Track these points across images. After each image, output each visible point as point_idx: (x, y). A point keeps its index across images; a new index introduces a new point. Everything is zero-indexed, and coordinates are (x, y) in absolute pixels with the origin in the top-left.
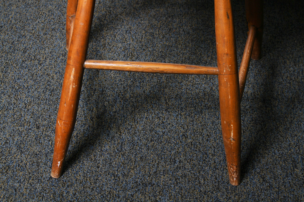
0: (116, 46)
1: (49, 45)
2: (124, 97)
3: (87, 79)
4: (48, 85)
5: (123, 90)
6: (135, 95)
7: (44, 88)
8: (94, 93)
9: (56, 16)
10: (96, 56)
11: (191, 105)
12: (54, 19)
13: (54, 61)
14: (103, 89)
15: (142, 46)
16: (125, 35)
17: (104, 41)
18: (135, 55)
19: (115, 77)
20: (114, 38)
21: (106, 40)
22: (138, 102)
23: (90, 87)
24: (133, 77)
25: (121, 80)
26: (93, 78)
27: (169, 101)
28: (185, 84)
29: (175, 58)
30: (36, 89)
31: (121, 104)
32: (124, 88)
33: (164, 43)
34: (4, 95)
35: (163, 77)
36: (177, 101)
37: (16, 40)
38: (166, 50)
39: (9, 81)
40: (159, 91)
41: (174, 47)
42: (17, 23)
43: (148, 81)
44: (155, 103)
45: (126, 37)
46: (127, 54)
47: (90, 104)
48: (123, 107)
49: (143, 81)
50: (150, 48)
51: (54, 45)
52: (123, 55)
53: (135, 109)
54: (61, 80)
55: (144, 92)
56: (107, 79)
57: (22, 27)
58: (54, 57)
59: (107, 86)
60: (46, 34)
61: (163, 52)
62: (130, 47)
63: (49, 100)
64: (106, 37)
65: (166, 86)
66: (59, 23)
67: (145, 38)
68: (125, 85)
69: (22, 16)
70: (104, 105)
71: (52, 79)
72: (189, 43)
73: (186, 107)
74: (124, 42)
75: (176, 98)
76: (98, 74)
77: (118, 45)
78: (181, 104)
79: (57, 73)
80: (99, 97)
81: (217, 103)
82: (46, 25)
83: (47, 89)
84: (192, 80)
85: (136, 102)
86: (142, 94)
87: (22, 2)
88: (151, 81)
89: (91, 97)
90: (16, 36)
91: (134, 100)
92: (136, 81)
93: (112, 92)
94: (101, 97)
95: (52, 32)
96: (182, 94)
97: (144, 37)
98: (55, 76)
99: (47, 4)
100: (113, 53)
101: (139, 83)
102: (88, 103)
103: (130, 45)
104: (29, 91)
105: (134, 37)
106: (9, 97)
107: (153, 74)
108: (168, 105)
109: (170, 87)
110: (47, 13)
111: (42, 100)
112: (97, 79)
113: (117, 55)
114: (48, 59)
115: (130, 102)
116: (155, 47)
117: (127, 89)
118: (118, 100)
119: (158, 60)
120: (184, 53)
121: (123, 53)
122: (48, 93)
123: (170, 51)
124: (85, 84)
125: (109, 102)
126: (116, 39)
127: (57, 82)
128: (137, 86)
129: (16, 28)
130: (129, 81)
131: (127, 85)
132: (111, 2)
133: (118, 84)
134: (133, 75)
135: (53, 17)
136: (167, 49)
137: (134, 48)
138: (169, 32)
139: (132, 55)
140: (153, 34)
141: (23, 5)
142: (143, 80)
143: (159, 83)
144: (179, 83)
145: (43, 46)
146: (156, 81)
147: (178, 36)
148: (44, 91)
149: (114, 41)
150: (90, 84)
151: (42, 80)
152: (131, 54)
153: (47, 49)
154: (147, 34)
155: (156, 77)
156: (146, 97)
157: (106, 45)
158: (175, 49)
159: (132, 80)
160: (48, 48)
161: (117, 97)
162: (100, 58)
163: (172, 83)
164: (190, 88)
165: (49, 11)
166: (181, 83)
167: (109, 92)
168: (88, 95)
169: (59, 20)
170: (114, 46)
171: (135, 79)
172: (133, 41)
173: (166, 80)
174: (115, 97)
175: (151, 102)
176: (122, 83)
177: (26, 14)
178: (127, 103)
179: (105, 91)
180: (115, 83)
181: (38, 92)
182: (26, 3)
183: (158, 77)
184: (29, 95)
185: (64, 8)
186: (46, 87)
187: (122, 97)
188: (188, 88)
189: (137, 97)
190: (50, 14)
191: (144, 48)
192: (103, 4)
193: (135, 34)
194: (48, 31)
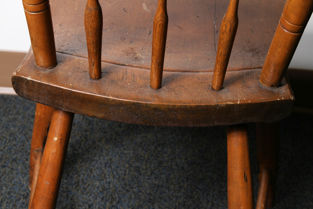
0: (93, 185)
1: (7, 182)
9: (18, 142)
10: (67, 199)
12: (15, 145)
13: (13, 206)
15: (125, 185)
16: (104, 169)
17: (77, 177)
18: (116, 198)
20: (90, 173)
21: (79, 176)
29: (166, 204)
33: (152, 181)
38: (155, 192)
41: (165, 187)
45: (105, 171)
46: (106, 197)
50: (135, 188)
51: (14, 182)
52: (101, 197)
58: (12, 199)
60: (4, 167)
61: (151, 194)
62: (109, 186)
64: (80, 171)
66: (22, 151)
67: (129, 174)
72: (184, 182)
74: (103, 180)
77: (94, 184)
82: (5, 154)
97: (127, 173)
99: (9, 125)
100: (89, 194)
103: (110, 184)
105: (115, 173)
110: (8, 137)
113: (93, 197)
114: (5, 202)
116: (141, 187)
119: (146, 205)
120: (177, 196)
121: (101, 194)
123: (160, 193)
126: (92, 175)
135: (14, 142)
136: (157, 191)
137: (115, 189)
138: (159, 166)
139: (112, 198)
140: (139, 168)
147: (170, 172)
149: (90, 178)
152: (110, 197)
153: (4, 188)
154: (131, 168)
157: (80, 184)
158: (167, 191)
160: (6, 186)
162: (72, 201)
165: (10, 135)
169: (22, 147)
172: (114, 178)
185: (30, 130)
190: (12, 138)
191: (127, 188)
193: (117, 168)
194: (7, 162)
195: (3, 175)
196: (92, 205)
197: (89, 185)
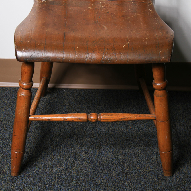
0: (86, 141)
1: (34, 140)
2: (96, 182)
3: (66, 169)
4: (37, 174)
5: (95, 177)
6: (105, 181)
7: (34, 176)
8: (73, 179)
10: (72, 149)
11: (149, 188)
14: (79, 176)
15: (107, 140)
16: (92, 131)
17: (76, 137)
18: (102, 148)
19: (88, 166)
20: (84, 134)
21: (78, 136)
22: (108, 186)
23: (70, 174)
24: (102, 166)
25: (92, 168)
26: (71, 168)
27: (131, 185)
28: (143, 171)
29: (133, 150)
30: (28, 177)
31: (95, 188)
32: (96, 175)
33: (123, 137)
34: (4, 182)
35: (125, 166)
36: (137, 185)
37: (7, 137)
38: (125, 143)
39: (6, 171)
40: (123, 177)
41: (131, 140)
42: (7, 123)
43: (114, 169)
44: (121, 187)
45: (93, 133)
46: (96, 147)
47: (70, 188)
49: (110, 169)
50: (113, 142)
52: (92, 148)
54: (46, 169)
55: (111, 178)
56: (82, 168)
57: (11, 126)
59: (82, 174)
61: (123, 145)
62: (97, 141)
63: (39, 186)
64: (78, 133)
65: (128, 173)
67: (108, 133)
68: (96, 172)
69: (10, 117)
70: (82, 189)
71: (39, 168)
72: (143, 137)
73: (145, 190)
74: (92, 138)
75: (136, 182)
76: (74, 164)
77: (87, 140)
78: (141, 187)
79: (42, 164)
80: (77, 183)
81: (168, 186)
83: (36, 177)
84: (147, 168)
85: (106, 186)
86: (110, 180)
87: (9, 105)
88: (116, 169)
89: (71, 183)
90: (7, 134)
91: (104, 185)
92: (104, 170)
93: (87, 178)
94: (79, 183)
95: (35, 129)
96: (141, 179)
97: (107, 133)
98: (41, 166)
100: (85, 146)
101: (107, 170)
102: (69, 187)
103: (97, 140)
104: (22, 179)
105: (99, 133)
106: (7, 184)
107: (117, 164)
108: (131, 188)
109: (131, 173)
111: (33, 186)
112: (74, 168)
113: (87, 148)
115: (101, 186)
116: (117, 141)
117: (98, 176)
118: (92, 185)
119: (120, 151)
120: (140, 146)
121: (92, 146)
122: (37, 180)
123: (128, 144)
124: (65, 172)
125: (85, 187)
127: (43, 171)
128: (105, 173)
129: (7, 127)
130: (99, 169)
131: (98, 172)
132: (78, 104)
133: (90, 171)
134: (101, 164)
136: (126, 143)
137: (100, 143)
138: (126, 128)
140: (114, 130)
141: (10, 108)
143: (122, 171)
144: (138, 170)
145: (29, 142)
146: (120, 169)
147: (134, 132)
148: (34, 179)
149: (84, 137)
150: (69, 172)
151: (32, 170)
152: (98, 147)
154: (109, 130)
155: (119, 165)
156: (114, 182)
157: (78, 140)
158: (133, 143)
159: (101, 168)
160: (34, 143)
162: (75, 151)
163: (132, 170)
164: (147, 174)
166: (139, 171)
167: (84, 178)
168: (68, 181)
170: (84, 140)
171: (104, 168)
172: (99, 136)
173: (128, 168)
174: (90, 182)
175: (118, 186)
176: (94, 171)
177: (13, 116)
178: (99, 187)
179: (81, 177)
180: (88, 171)
181: (29, 179)
182: (12, 107)
183: (121, 166)
184: (23, 183)
186: (35, 175)
187: (95, 182)
188: (145, 174)
191: (108, 142)
192: (73, 106)
193: (100, 130)
194: (32, 129)
195: (30, 137)
196: (87, 152)
197: (84, 141)
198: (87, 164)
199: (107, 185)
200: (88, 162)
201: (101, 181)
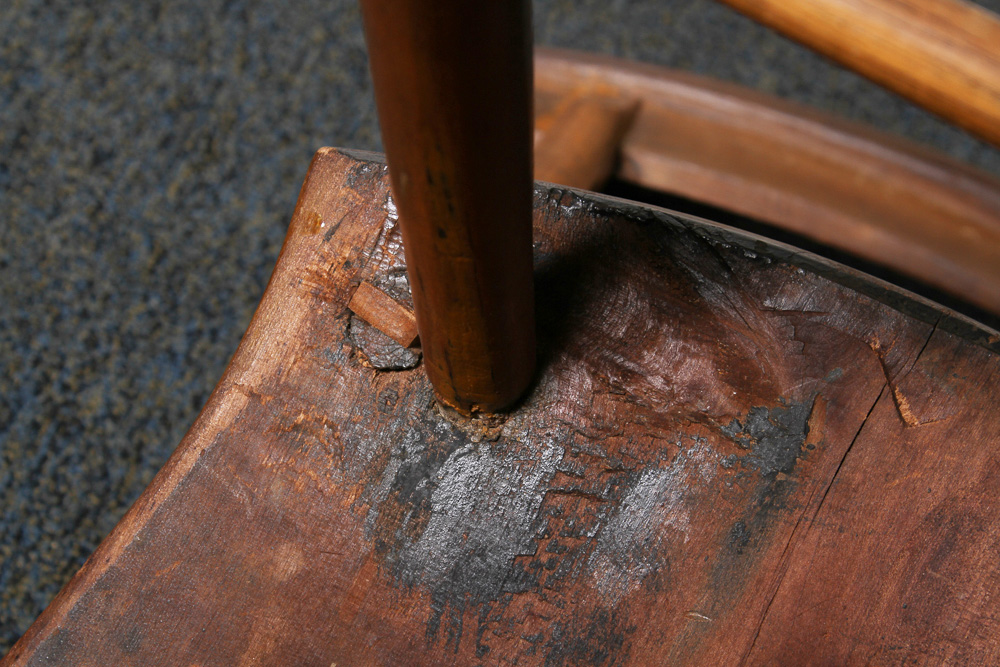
2: (67, 404)
5: (80, 355)
6: (139, 412)
19: (67, 259)
25: (90, 284)
31: (33, 445)
32: (92, 342)
48: (38, 471)
49: (214, 334)
53: (102, 505)
68: (103, 324)
85: (124, 455)
91: (120, 441)
92: (174, 322)
101: (189, 334)
115: (89, 446)
117: (107, 356)
118: (25, 416)
128: (169, 349)
130: (137, 307)
131: (118, 328)
133: (63, 304)
142: (215, 323)
159: (154, 302)
161: (28, 388)
171: (174, 306)
174: (18, 388)
176: (94, 307)
180: (49, 295)
187: (58, 399)
189: (143, 423)
198: (64, 242)
199: (140, 446)
200: (78, 228)
201: (109, 404)
